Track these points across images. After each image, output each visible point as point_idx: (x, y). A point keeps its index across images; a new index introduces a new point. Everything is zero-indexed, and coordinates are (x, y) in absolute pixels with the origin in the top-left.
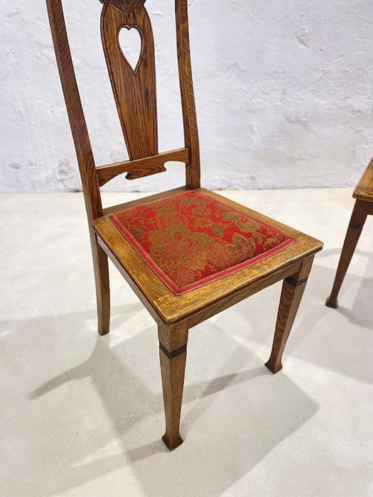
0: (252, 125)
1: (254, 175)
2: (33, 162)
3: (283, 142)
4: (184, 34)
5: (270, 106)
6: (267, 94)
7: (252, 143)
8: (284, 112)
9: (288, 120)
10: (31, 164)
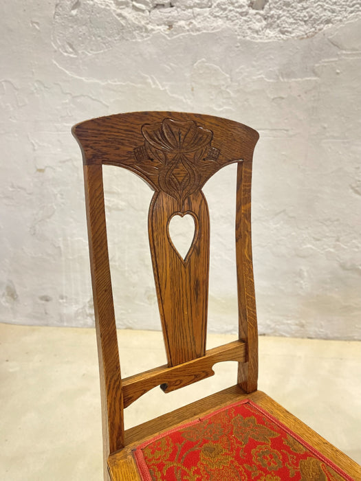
0: (301, 270)
1: (304, 322)
2: (64, 294)
3: (337, 290)
4: (245, 215)
5: (323, 252)
6: (318, 240)
7: (302, 288)
8: (338, 259)
9: (343, 267)
10: (62, 298)
